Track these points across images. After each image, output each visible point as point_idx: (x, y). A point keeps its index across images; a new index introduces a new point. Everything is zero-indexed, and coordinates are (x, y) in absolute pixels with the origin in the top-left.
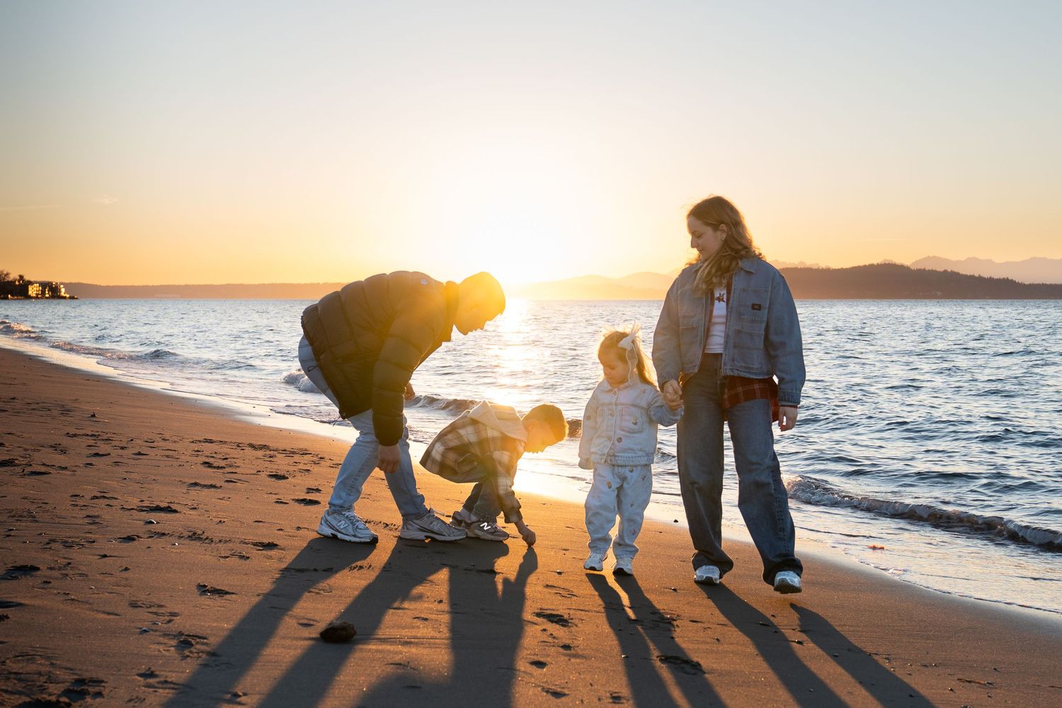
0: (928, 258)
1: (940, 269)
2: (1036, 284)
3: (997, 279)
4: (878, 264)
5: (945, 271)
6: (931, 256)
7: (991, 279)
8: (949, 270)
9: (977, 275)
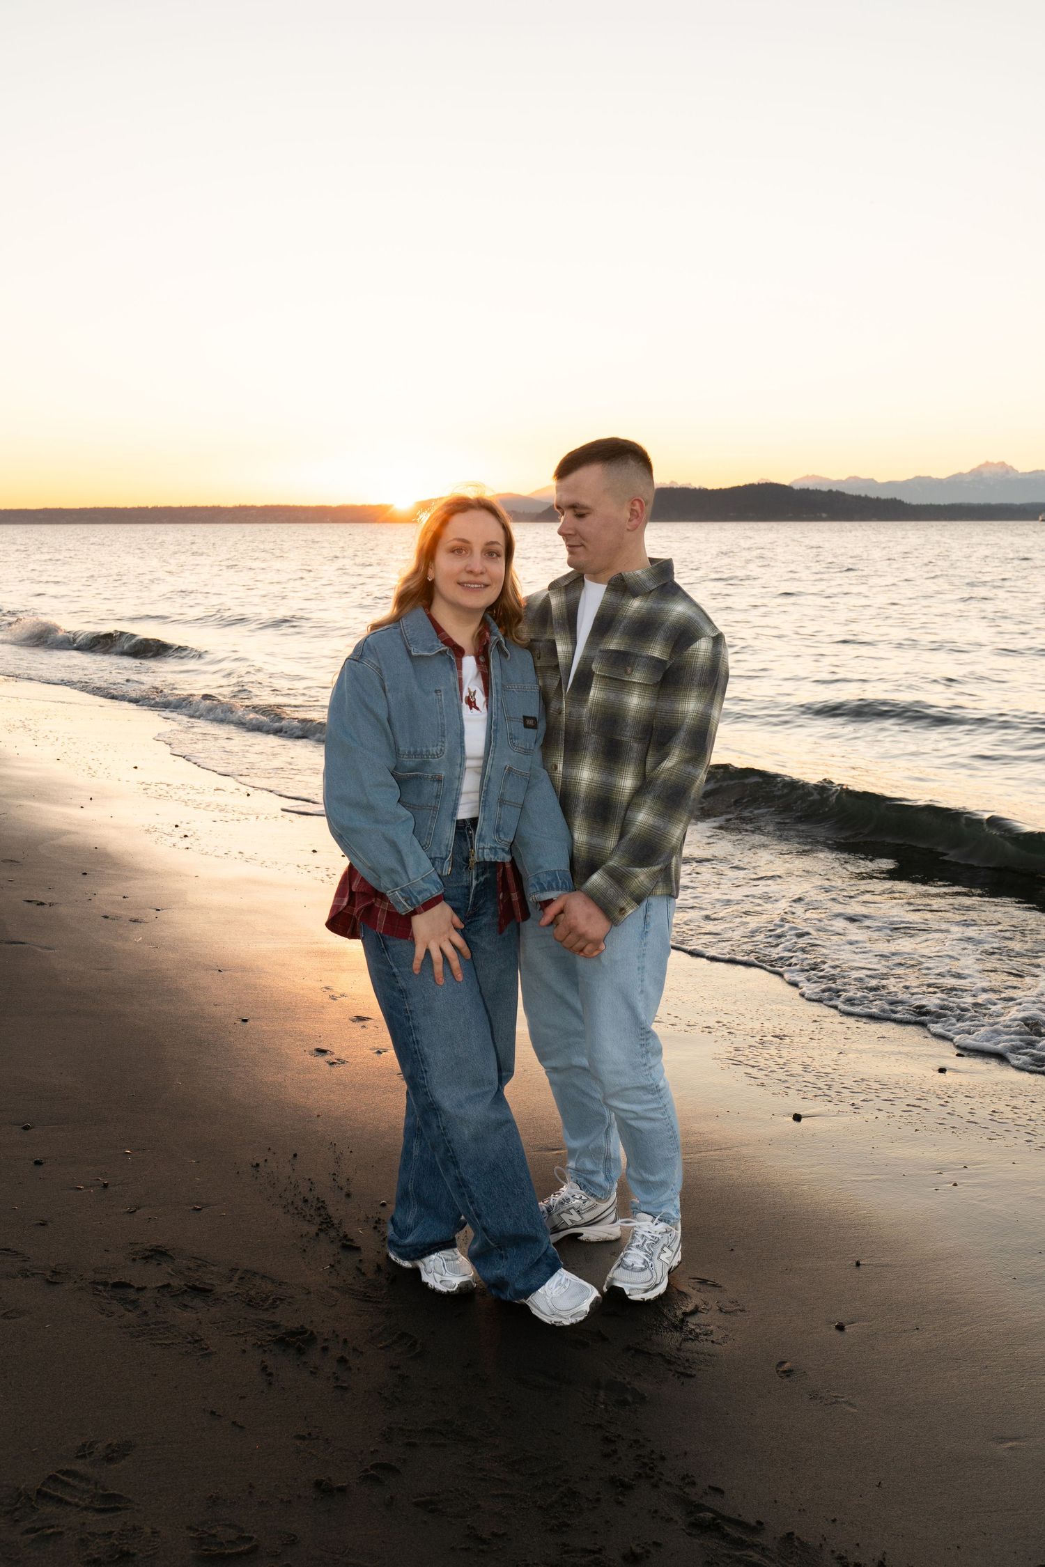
0: (807, 477)
1: (825, 488)
2: (924, 506)
3: (885, 500)
4: (759, 484)
5: (830, 491)
6: (810, 475)
7: (878, 500)
8: (834, 490)
9: (863, 495)
